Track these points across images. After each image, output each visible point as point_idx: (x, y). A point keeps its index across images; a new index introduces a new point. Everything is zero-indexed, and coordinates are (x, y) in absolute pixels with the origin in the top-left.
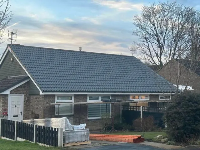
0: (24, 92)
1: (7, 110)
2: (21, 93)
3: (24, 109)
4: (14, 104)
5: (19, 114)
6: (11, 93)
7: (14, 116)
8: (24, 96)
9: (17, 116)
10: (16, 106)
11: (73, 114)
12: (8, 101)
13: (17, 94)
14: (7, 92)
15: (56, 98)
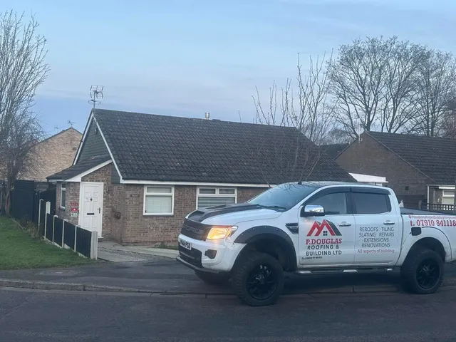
0: (104, 179)
1: (78, 204)
2: (99, 181)
3: (104, 205)
4: (89, 196)
5: (96, 211)
6: (83, 179)
7: (88, 214)
8: (105, 185)
9: (93, 214)
10: (91, 200)
11: (172, 214)
12: (79, 192)
13: (93, 181)
14: (77, 179)
15: (145, 189)
